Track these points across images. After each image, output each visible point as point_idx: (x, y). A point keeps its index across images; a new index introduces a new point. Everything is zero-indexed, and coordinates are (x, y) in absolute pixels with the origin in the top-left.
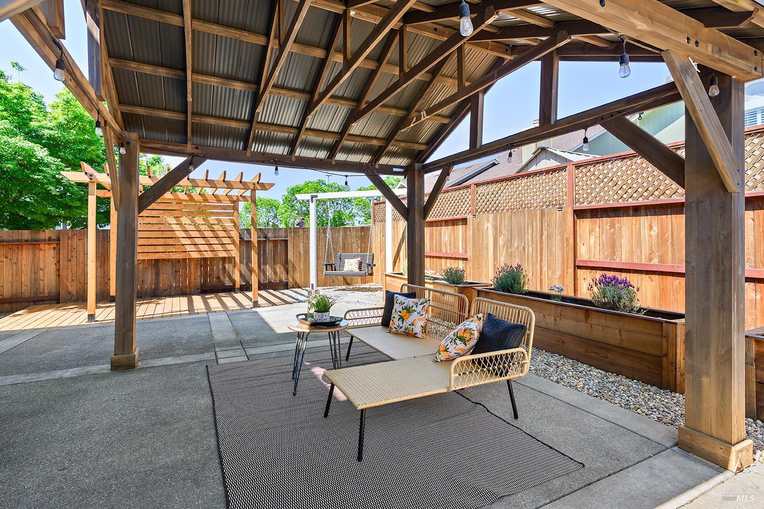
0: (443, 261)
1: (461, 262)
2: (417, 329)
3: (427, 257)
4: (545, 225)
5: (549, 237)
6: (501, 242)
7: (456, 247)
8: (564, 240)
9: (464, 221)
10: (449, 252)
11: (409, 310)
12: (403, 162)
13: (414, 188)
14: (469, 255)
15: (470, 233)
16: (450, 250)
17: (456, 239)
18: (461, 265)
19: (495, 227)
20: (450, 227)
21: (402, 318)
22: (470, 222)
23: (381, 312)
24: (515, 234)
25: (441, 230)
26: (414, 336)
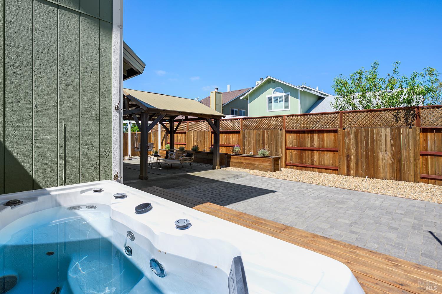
0: (178, 145)
1: (184, 145)
2: (174, 158)
3: (175, 144)
4: (205, 135)
5: (206, 138)
6: (195, 139)
7: (183, 141)
8: (209, 139)
9: (185, 133)
10: (180, 142)
11: (172, 154)
12: (168, 118)
13: (172, 126)
14: (186, 143)
15: (187, 137)
16: (181, 142)
17: (183, 138)
18: (184, 146)
19: (194, 135)
20: (181, 134)
21: (171, 156)
22: (187, 133)
23: (165, 156)
24: (199, 137)
25: (178, 135)
26: (173, 159)
